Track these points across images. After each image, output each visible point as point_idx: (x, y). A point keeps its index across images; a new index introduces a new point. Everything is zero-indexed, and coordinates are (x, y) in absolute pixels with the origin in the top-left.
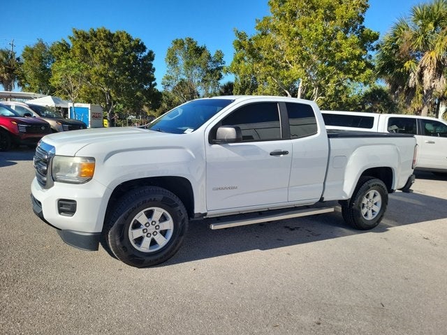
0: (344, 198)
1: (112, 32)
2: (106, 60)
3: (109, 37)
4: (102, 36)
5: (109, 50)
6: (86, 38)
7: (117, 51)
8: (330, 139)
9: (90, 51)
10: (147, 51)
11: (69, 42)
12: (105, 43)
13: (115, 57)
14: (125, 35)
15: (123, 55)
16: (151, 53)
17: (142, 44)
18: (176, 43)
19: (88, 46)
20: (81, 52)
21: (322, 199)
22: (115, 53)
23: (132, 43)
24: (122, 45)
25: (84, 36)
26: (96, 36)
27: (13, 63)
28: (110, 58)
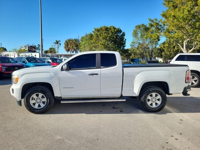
0: (135, 95)
1: (108, 27)
2: (105, 38)
3: (107, 29)
4: (104, 29)
5: (106, 34)
6: (98, 31)
7: (109, 34)
8: (124, 68)
9: (99, 36)
10: (122, 32)
11: (93, 33)
12: (105, 32)
13: (108, 37)
14: (112, 27)
15: (112, 35)
16: (124, 33)
17: (120, 30)
18: (136, 27)
19: (99, 34)
20: (96, 36)
21: (122, 95)
22: (108, 35)
23: (116, 30)
24: (111, 32)
25: (98, 30)
26: (102, 30)
27: (78, 43)
28: (106, 37)
